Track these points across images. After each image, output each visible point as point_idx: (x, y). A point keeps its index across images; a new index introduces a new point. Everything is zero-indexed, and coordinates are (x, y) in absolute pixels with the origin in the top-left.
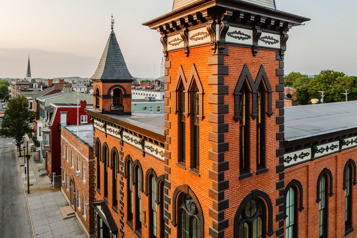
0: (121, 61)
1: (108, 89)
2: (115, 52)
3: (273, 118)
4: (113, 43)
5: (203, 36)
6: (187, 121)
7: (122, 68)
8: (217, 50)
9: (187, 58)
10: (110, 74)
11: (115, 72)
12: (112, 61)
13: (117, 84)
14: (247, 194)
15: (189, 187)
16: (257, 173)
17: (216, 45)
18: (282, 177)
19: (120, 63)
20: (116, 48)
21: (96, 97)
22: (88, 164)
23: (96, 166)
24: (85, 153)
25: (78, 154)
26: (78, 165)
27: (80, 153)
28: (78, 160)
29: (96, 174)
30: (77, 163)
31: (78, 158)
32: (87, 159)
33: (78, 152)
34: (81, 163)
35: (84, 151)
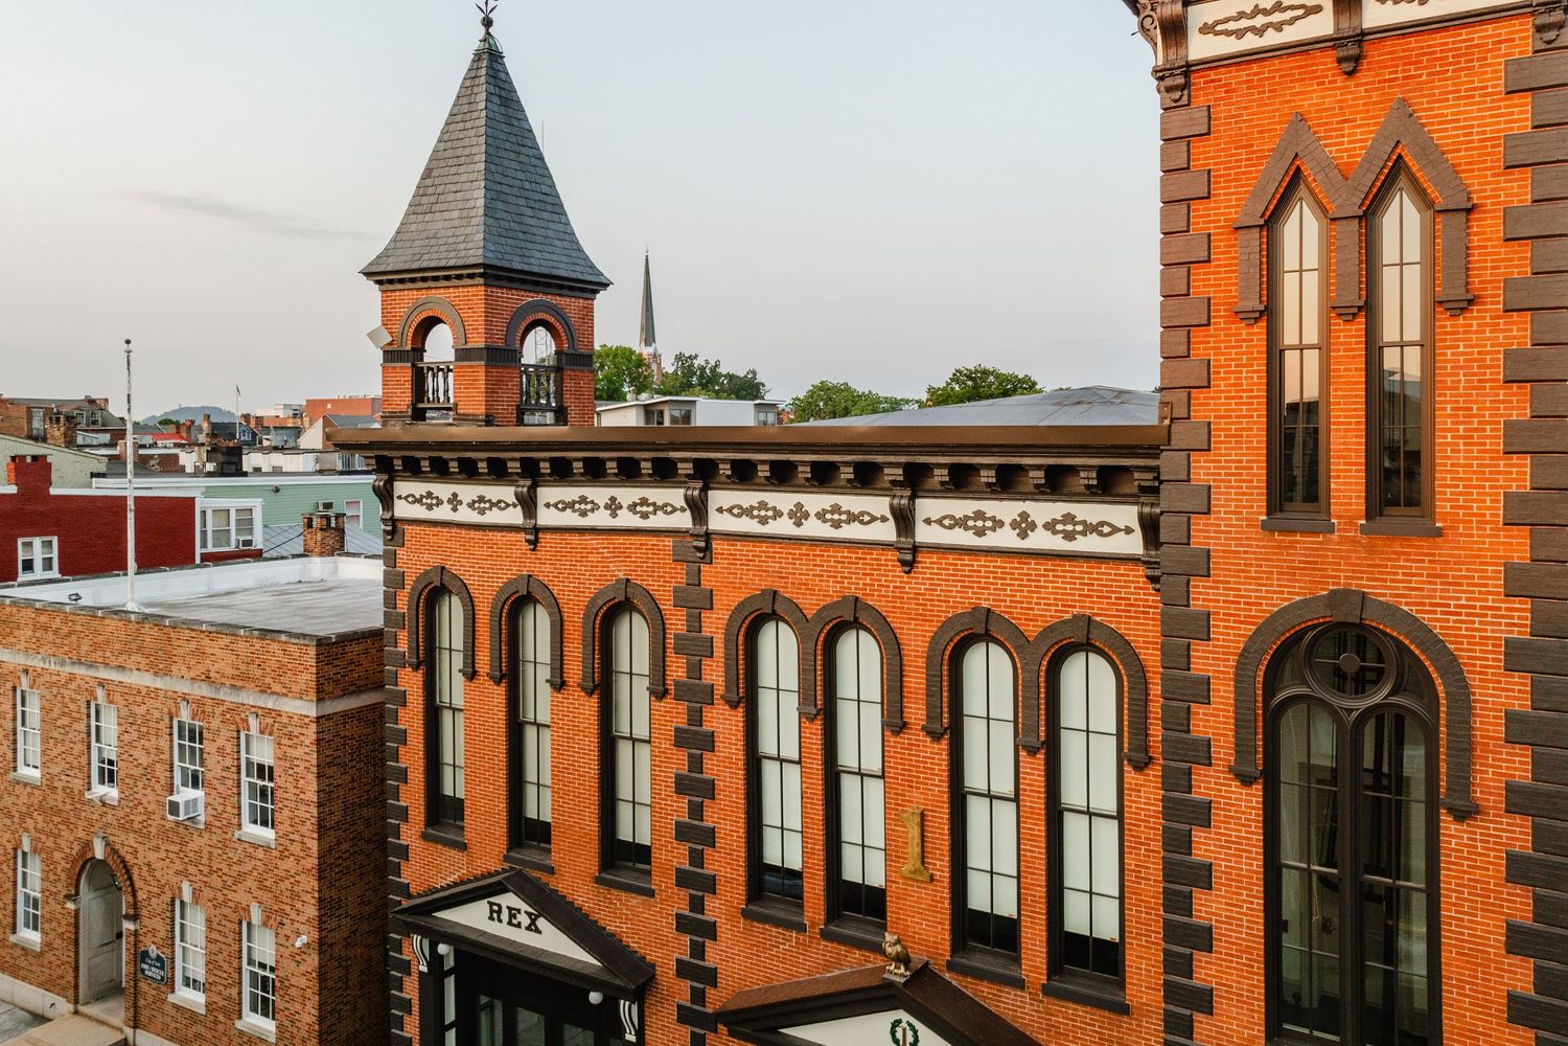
0: (544, 189)
2: (513, 139)
4: (500, 97)
7: (552, 225)
10: (512, 242)
12: (509, 181)
13: (540, 297)
15: (1364, 594)
19: (541, 197)
21: (413, 365)
22: (313, 727)
23: (411, 719)
24: (267, 680)
25: (184, 699)
26: (176, 762)
27: (203, 690)
28: (171, 734)
29: (412, 757)
30: (167, 756)
31: (171, 727)
32: (299, 703)
33: (183, 687)
34: (220, 742)
35: (259, 673)
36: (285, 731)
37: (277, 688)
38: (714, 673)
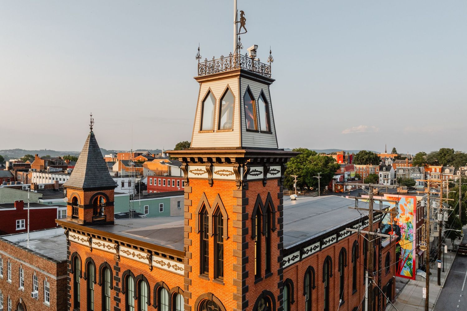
0: (102, 165)
1: (90, 198)
2: (95, 155)
3: (276, 232)
4: (93, 146)
5: (228, 173)
6: (211, 240)
7: (104, 174)
8: (241, 187)
9: (210, 188)
10: (92, 181)
11: (96, 178)
12: (93, 166)
13: (99, 191)
14: (259, 295)
15: (213, 295)
16: (266, 278)
17: (240, 183)
18: (281, 278)
19: (102, 168)
20: (96, 151)
21: (72, 206)
22: (56, 282)
23: (71, 284)
24: (49, 270)
25: (35, 271)
26: (34, 285)
27: (38, 270)
28: (33, 278)
29: (72, 293)
30: (32, 283)
31: (33, 276)
32: (54, 276)
33: (35, 268)
34: (41, 282)
35: (47, 268)
36: (51, 282)
37: (50, 272)
38: (120, 286)
